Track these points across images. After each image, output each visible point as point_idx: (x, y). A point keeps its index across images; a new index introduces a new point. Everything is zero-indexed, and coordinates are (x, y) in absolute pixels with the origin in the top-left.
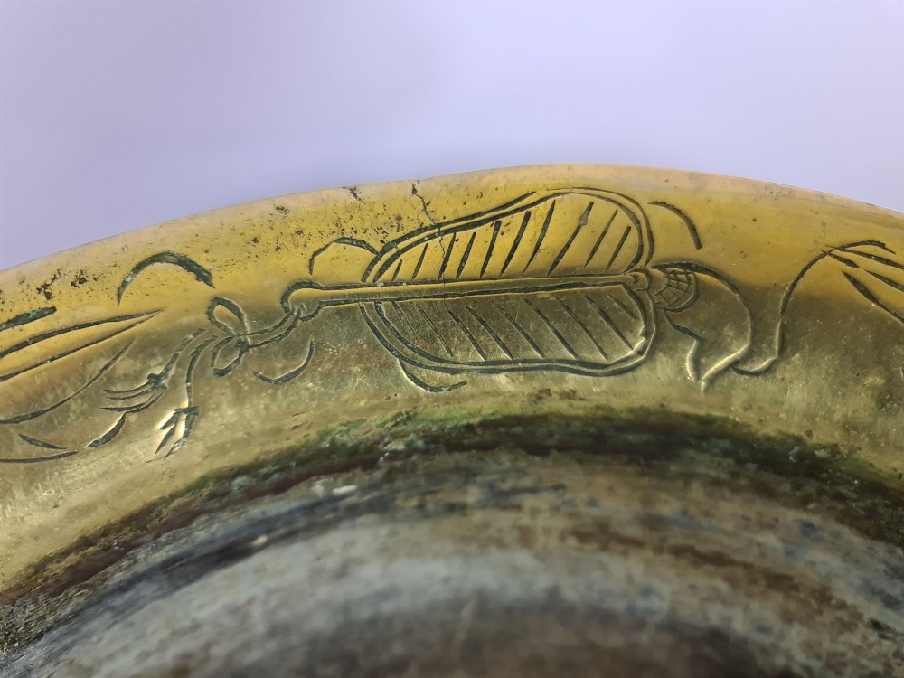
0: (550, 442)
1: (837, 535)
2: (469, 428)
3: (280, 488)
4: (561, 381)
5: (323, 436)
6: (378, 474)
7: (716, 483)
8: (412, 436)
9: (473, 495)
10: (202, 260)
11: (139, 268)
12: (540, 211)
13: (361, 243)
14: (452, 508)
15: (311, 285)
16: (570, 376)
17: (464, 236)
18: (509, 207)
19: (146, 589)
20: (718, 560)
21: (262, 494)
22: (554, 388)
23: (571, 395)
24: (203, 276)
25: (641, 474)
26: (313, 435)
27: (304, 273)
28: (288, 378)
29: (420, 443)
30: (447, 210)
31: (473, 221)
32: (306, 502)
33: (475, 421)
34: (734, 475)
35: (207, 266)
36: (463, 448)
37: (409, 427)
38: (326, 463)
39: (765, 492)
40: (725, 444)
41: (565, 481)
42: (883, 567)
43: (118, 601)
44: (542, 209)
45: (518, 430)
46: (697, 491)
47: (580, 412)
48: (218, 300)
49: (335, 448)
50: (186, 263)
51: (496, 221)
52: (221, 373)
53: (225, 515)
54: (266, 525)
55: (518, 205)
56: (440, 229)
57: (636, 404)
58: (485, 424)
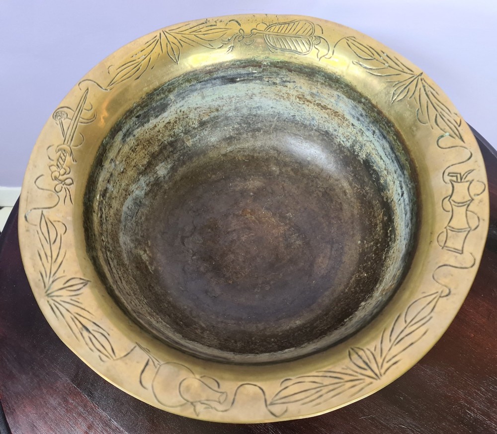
0: (292, 69)
1: (343, 98)
2: (278, 62)
3: (244, 67)
4: (295, 55)
5: (253, 57)
6: (261, 69)
7: (322, 84)
8: (268, 62)
9: (278, 81)
10: (239, 22)
11: (230, 21)
12: (296, 23)
13: (265, 24)
14: (275, 84)
15: (256, 29)
16: (296, 54)
17: (283, 26)
18: (291, 22)
19: (218, 81)
20: (324, 108)
21: (241, 67)
22: (293, 56)
23: (296, 58)
24: (240, 25)
25: (309, 80)
26: (251, 57)
27: (255, 28)
28: (249, 45)
29: (269, 64)
30: (282, 20)
31: (285, 23)
32: (247, 72)
33: (279, 61)
34: (325, 82)
35: (240, 23)
36: (277, 67)
37: (268, 59)
38: (252, 64)
39: (330, 86)
40: (323, 74)
41: (295, 80)
42: (351, 106)
43: (213, 82)
44: (297, 23)
45: (286, 64)
46: (319, 86)
47: (298, 63)
48: (241, 29)
49: (254, 61)
50: (237, 22)
51: (289, 24)
52: (239, 41)
53: (234, 70)
54: (240, 75)
55: (293, 22)
56: (279, 24)
57: (307, 62)
58: (281, 62)
